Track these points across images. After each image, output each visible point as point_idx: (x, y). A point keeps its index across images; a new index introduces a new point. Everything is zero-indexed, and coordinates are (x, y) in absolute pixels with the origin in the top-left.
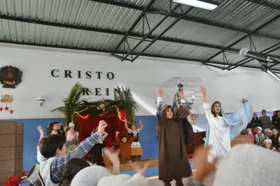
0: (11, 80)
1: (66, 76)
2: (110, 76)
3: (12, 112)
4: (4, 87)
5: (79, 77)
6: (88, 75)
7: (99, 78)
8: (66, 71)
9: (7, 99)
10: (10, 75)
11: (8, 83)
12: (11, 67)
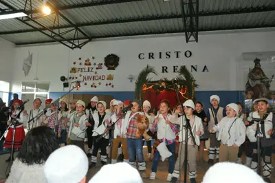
0: (112, 65)
1: (150, 58)
2: (188, 54)
3: (113, 86)
4: (108, 69)
5: (160, 57)
6: (168, 55)
7: (177, 57)
8: (150, 54)
9: (110, 78)
10: (111, 61)
11: (111, 66)
12: (112, 55)
